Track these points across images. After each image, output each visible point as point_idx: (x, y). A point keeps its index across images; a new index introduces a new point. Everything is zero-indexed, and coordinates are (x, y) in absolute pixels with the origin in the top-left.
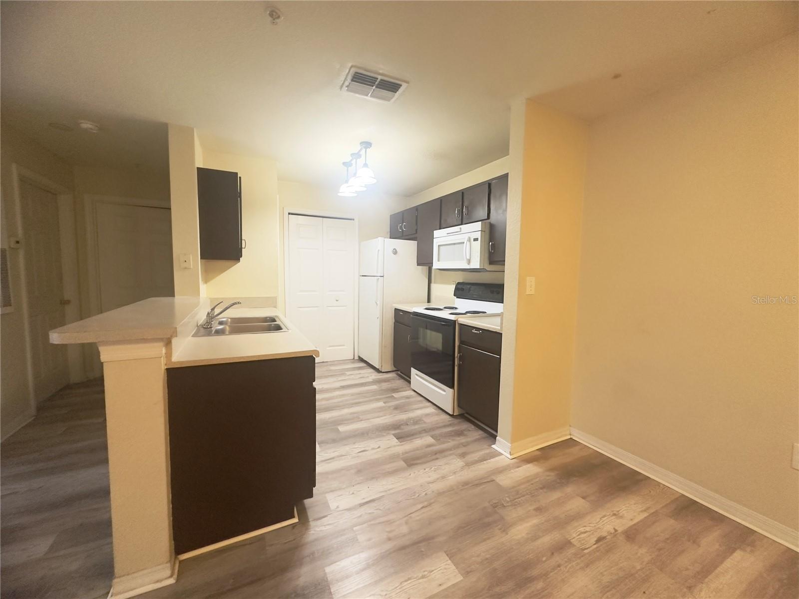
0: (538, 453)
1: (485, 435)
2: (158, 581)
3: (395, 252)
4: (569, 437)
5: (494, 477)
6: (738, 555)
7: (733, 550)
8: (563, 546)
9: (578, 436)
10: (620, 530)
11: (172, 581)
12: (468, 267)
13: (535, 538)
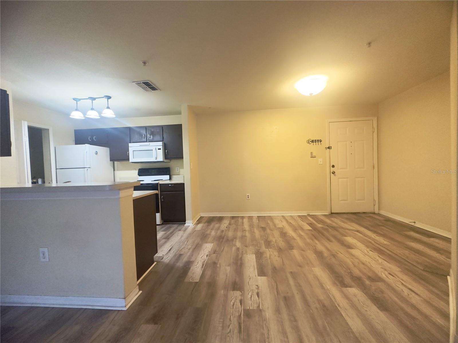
0: (197, 222)
1: (178, 225)
2: (136, 295)
3: (96, 153)
4: (200, 216)
5: (195, 230)
6: (244, 219)
7: (243, 219)
8: (222, 231)
9: (203, 215)
10: (228, 225)
11: (141, 292)
12: (156, 161)
13: (217, 233)
